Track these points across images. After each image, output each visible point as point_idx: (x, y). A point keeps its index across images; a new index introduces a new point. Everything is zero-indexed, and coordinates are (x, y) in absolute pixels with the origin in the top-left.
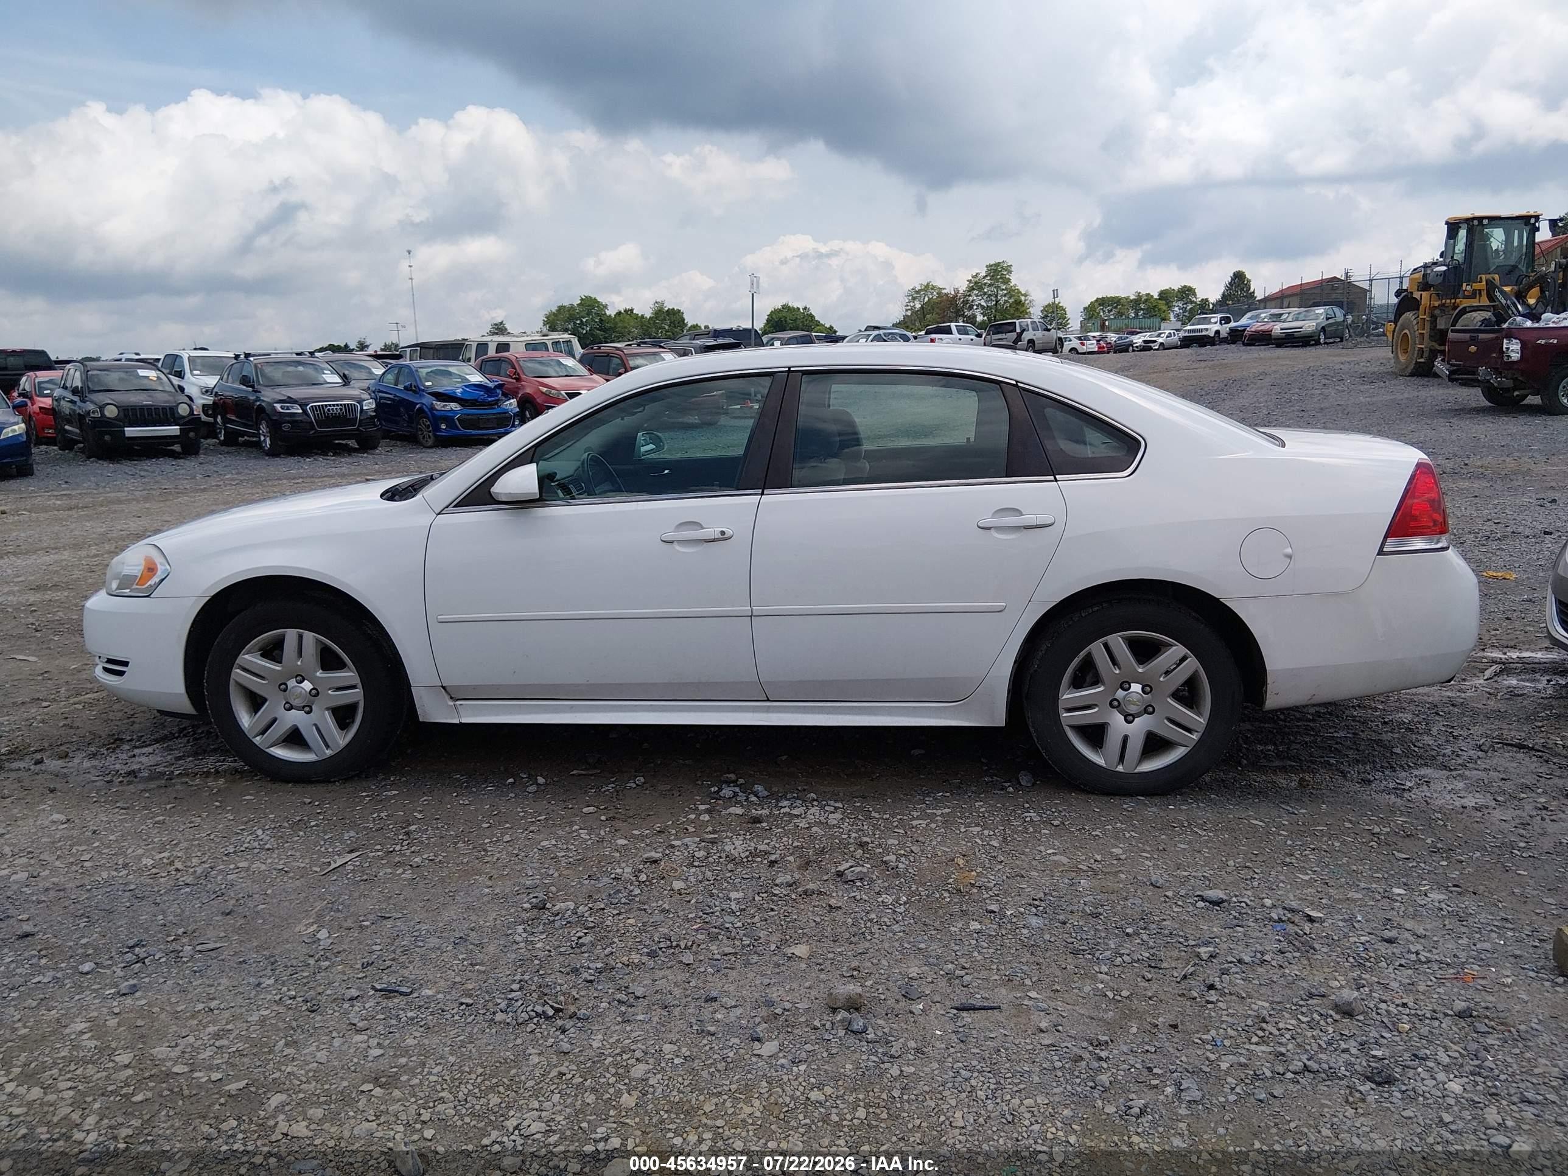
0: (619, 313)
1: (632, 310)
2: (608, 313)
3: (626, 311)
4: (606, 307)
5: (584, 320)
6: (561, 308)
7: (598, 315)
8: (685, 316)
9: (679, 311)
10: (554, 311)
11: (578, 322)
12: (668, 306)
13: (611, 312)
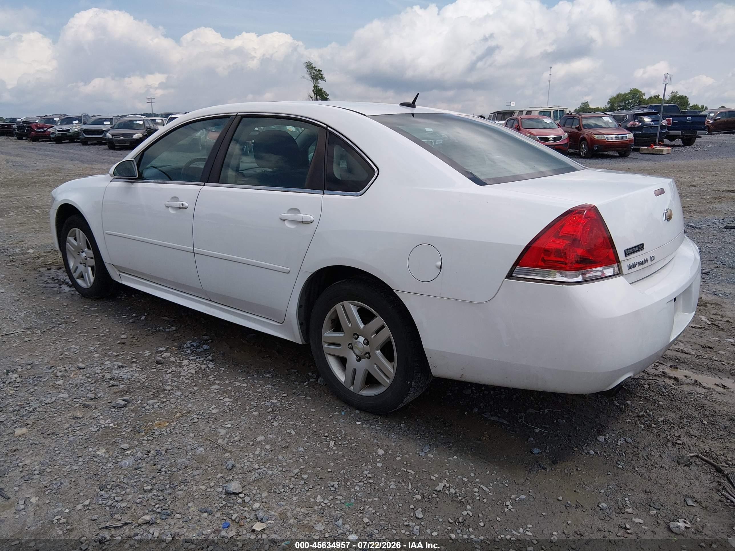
0: (651, 98)
1: (659, 96)
2: (644, 97)
3: (655, 97)
4: (644, 94)
5: (630, 101)
6: (619, 95)
7: (638, 98)
8: (689, 100)
9: (686, 97)
10: (614, 96)
11: (627, 102)
12: (680, 94)
13: (646, 97)
